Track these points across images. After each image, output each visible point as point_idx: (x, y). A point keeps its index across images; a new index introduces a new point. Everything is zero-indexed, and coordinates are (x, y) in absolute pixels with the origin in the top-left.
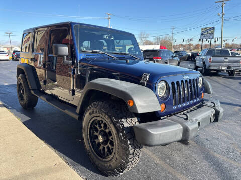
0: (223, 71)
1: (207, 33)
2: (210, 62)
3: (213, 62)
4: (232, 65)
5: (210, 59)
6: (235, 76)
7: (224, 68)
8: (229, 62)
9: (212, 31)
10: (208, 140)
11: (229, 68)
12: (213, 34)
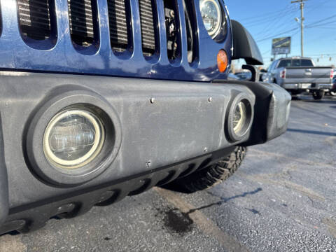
0: (304, 90)
1: (280, 46)
2: (283, 77)
3: (288, 77)
4: (317, 80)
5: (284, 72)
6: (322, 100)
7: (304, 86)
8: (312, 77)
9: (288, 42)
10: (255, 212)
11: (313, 85)
12: (288, 46)
